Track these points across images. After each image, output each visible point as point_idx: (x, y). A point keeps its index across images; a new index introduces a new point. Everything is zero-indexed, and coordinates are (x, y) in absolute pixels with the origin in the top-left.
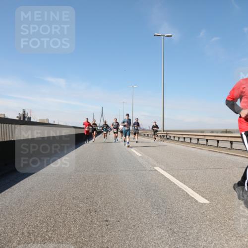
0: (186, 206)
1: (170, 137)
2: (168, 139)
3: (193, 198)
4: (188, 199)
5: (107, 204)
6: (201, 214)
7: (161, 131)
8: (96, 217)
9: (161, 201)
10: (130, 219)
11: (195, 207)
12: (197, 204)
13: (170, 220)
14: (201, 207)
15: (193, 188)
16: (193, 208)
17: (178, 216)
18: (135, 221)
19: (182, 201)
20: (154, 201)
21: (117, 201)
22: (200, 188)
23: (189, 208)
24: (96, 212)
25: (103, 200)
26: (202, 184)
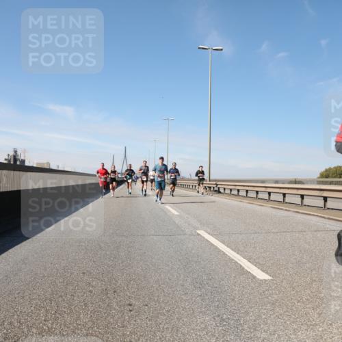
0: (240, 284)
1: (219, 188)
2: (216, 191)
3: (249, 272)
4: (242, 274)
5: (131, 281)
6: (261, 294)
7: (207, 180)
8: (115, 300)
10: (163, 302)
11: (252, 285)
12: (254, 280)
13: (217, 303)
14: (260, 285)
15: (250, 260)
16: (249, 286)
17: (228, 298)
18: (170, 305)
19: (235, 277)
20: (195, 276)
21: (145, 277)
22: (258, 258)
23: (243, 287)
24: (115, 292)
25: (125, 275)
26: (261, 253)
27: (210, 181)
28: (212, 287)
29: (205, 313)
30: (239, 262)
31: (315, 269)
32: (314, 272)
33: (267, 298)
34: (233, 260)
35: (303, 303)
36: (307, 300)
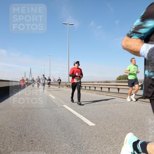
0: (82, 128)
3: (86, 123)
4: (83, 124)
5: (32, 130)
6: (90, 132)
8: (25, 139)
10: (47, 139)
12: (88, 126)
13: (72, 137)
14: (90, 128)
15: (86, 117)
16: (86, 129)
17: (76, 135)
18: (50, 140)
19: (80, 125)
21: (39, 128)
22: (90, 116)
23: (83, 129)
24: (25, 135)
25: (30, 127)
26: (91, 114)
27: (69, 82)
28: (69, 131)
29: (66, 142)
30: (81, 118)
31: (114, 120)
33: (93, 134)
34: (79, 118)
35: (109, 135)
36: (110, 133)
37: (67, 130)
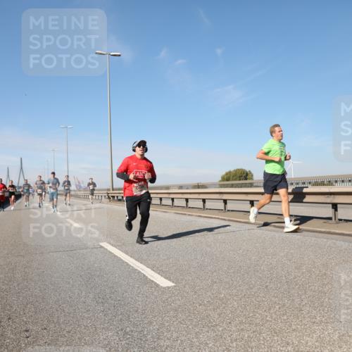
0: (143, 294)
1: (123, 197)
2: (120, 200)
3: (153, 281)
4: (146, 284)
5: (27, 304)
6: (164, 302)
7: (109, 190)
9: (108, 291)
10: (63, 323)
11: (155, 293)
12: (157, 289)
13: (120, 316)
14: (163, 293)
15: (153, 268)
16: (153, 295)
17: (132, 310)
18: (71, 325)
19: (138, 287)
20: (98, 291)
21: (43, 298)
22: (162, 266)
23: (146, 297)
24: (9, 319)
26: (164, 260)
27: (113, 190)
28: (115, 301)
29: (107, 329)
30: (142, 272)
31: (215, 271)
32: (215, 274)
33: (170, 305)
34: (136, 270)
35: (204, 305)
36: (209, 302)
37: (110, 301)
